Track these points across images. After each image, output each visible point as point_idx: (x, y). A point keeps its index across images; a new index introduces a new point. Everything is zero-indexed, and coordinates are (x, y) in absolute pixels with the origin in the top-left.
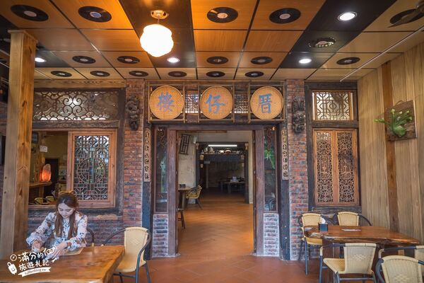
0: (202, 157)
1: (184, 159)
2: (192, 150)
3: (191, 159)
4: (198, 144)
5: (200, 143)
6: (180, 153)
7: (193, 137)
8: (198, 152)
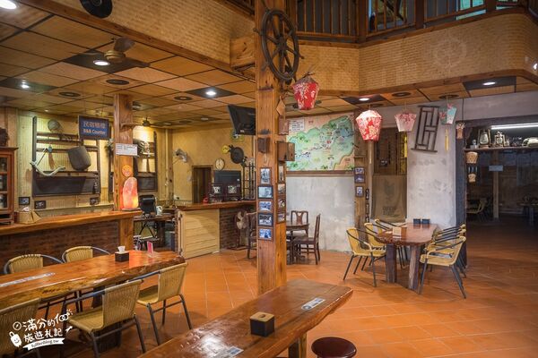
0: (472, 157)
1: (427, 162)
2: (446, 141)
3: (444, 162)
4: (461, 127)
5: (466, 122)
6: (415, 149)
7: (446, 108)
8: (463, 145)
